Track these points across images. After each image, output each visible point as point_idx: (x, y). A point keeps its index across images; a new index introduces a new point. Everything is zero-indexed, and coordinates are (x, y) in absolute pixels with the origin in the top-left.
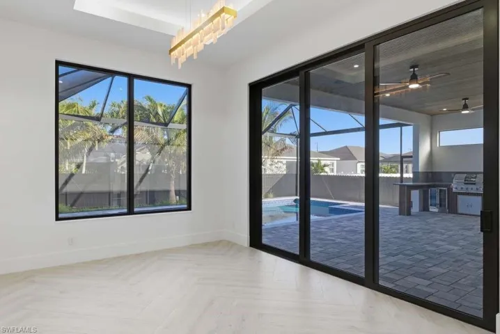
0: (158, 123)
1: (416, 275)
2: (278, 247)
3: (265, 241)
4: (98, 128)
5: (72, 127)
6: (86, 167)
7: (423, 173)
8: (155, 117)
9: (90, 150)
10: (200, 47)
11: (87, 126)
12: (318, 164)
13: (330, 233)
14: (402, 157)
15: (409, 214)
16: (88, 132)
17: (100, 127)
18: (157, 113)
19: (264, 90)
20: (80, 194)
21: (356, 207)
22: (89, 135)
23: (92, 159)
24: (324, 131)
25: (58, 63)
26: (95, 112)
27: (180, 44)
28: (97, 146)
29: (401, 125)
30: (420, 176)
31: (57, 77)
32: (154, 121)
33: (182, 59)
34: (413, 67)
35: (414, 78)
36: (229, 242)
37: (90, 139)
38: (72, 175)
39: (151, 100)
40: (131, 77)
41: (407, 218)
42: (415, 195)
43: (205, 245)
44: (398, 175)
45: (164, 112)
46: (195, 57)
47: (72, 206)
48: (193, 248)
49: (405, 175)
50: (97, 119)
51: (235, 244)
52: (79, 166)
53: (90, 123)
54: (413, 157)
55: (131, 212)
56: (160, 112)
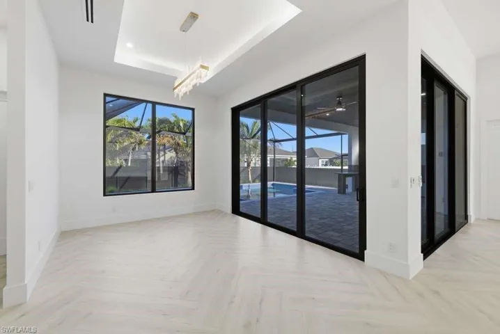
0: (180, 133)
1: (333, 230)
2: (252, 214)
3: (242, 209)
4: (138, 135)
5: (121, 135)
6: (131, 161)
7: (355, 166)
8: (178, 128)
9: (134, 149)
10: (190, 87)
11: (131, 134)
12: (290, 160)
13: (288, 205)
14: (342, 156)
15: (344, 193)
16: (132, 138)
17: (141, 135)
18: (180, 126)
19: (241, 112)
20: (128, 179)
21: (311, 188)
22: (132, 140)
23: (136, 157)
24: (291, 138)
25: (106, 95)
26: (137, 125)
27: (180, 84)
28: (137, 147)
29: (342, 134)
30: (353, 169)
31: (105, 103)
32: (177, 131)
33: (181, 94)
34: (339, 97)
35: (339, 104)
36: (220, 210)
37: (133, 143)
38: (120, 167)
39: (176, 117)
40: (154, 104)
41: (342, 196)
42: (349, 181)
43: (204, 212)
44: (340, 168)
45: (185, 125)
46: (188, 93)
47: (121, 187)
48: (196, 214)
49: (344, 168)
50: (138, 130)
51: (222, 212)
52: (126, 160)
53: (134, 133)
54: (349, 155)
55: (153, 191)
56: (181, 124)
